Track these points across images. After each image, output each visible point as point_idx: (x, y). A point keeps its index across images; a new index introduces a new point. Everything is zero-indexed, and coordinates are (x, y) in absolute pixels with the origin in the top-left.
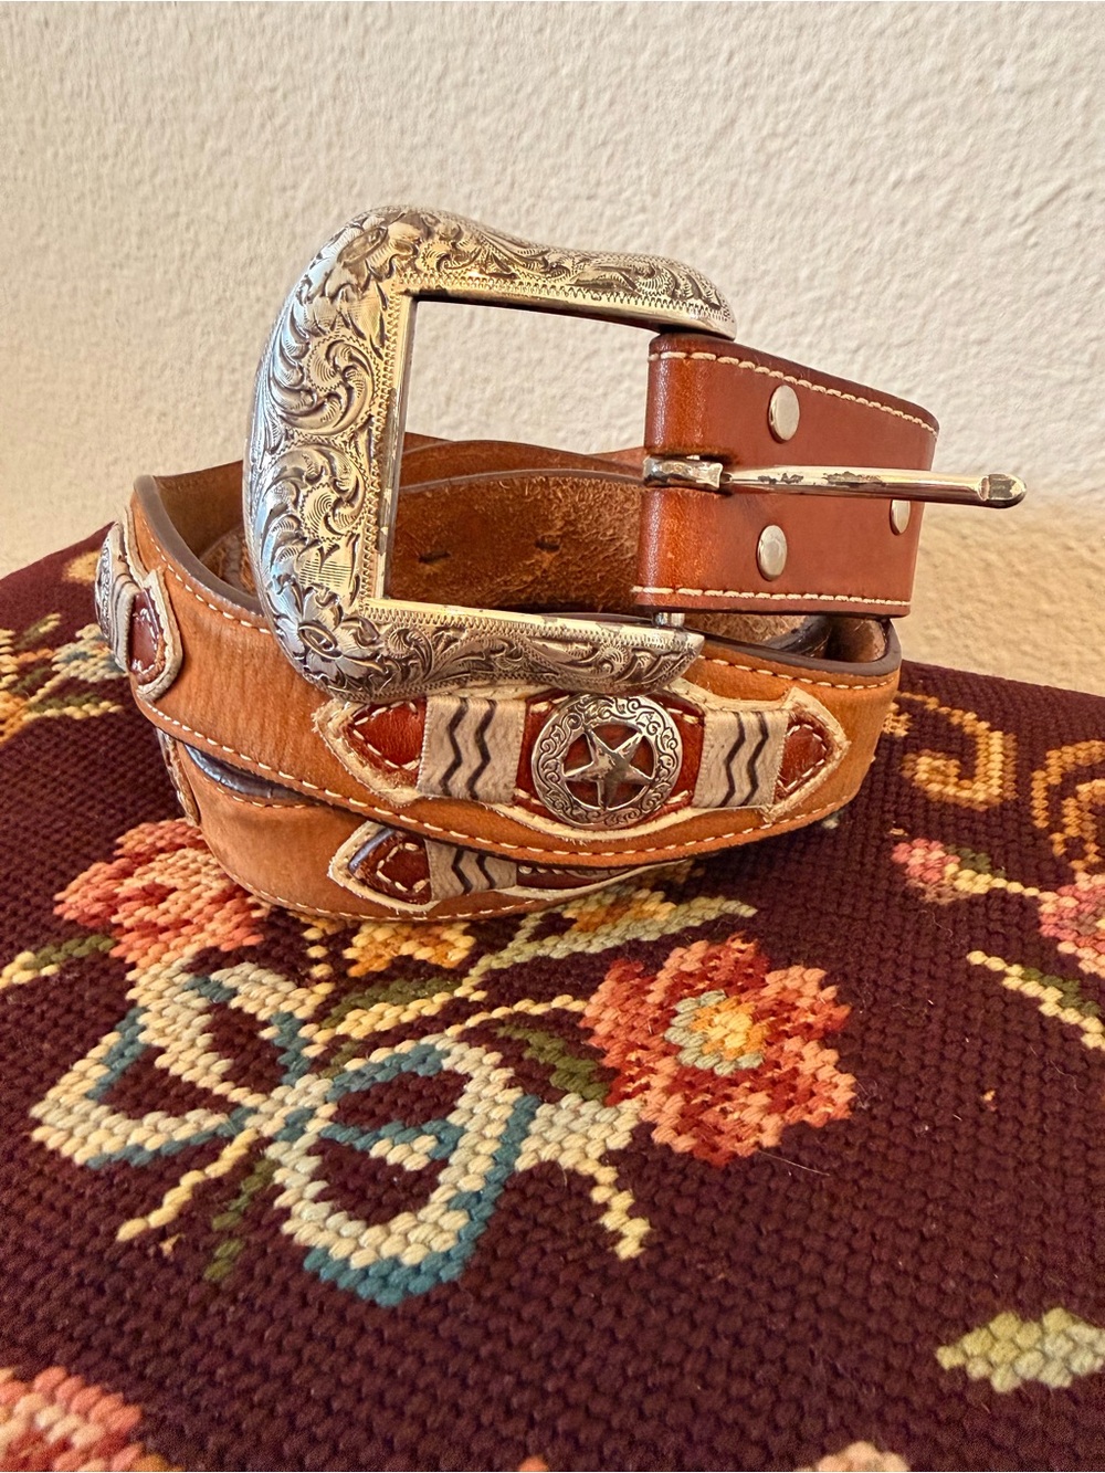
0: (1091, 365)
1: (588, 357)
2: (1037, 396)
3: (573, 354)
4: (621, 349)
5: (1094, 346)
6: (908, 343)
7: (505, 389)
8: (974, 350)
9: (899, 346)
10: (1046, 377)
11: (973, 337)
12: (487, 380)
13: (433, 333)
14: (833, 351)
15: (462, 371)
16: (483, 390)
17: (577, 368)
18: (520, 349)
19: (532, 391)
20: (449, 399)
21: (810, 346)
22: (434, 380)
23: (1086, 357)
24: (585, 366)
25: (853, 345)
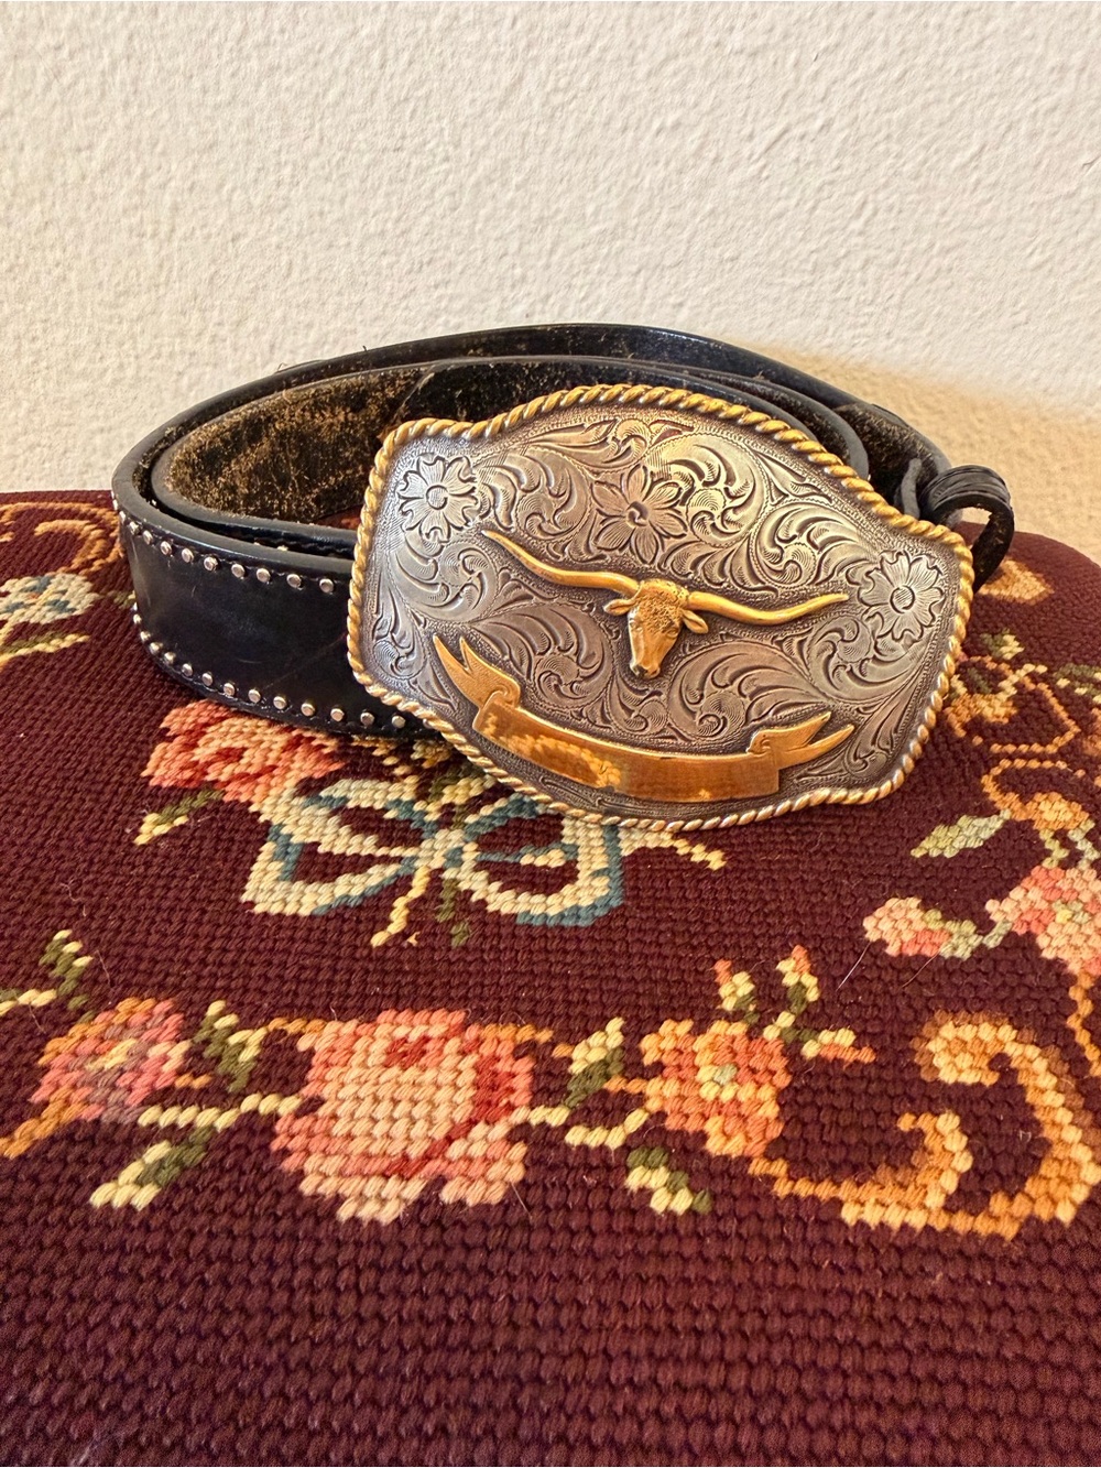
0: (813, 272)
1: (405, 297)
2: (776, 300)
3: (391, 294)
4: (436, 287)
5: (814, 256)
6: (678, 264)
7: (327, 335)
8: (729, 265)
9: (670, 267)
10: (783, 284)
11: (727, 255)
12: (310, 326)
13: (252, 285)
14: (618, 275)
15: (284, 319)
16: (307, 335)
17: (395, 308)
18: (340, 293)
19: (354, 332)
20: (272, 347)
21: (600, 272)
22: (256, 330)
23: (809, 267)
24: (403, 305)
25: (634, 268)
